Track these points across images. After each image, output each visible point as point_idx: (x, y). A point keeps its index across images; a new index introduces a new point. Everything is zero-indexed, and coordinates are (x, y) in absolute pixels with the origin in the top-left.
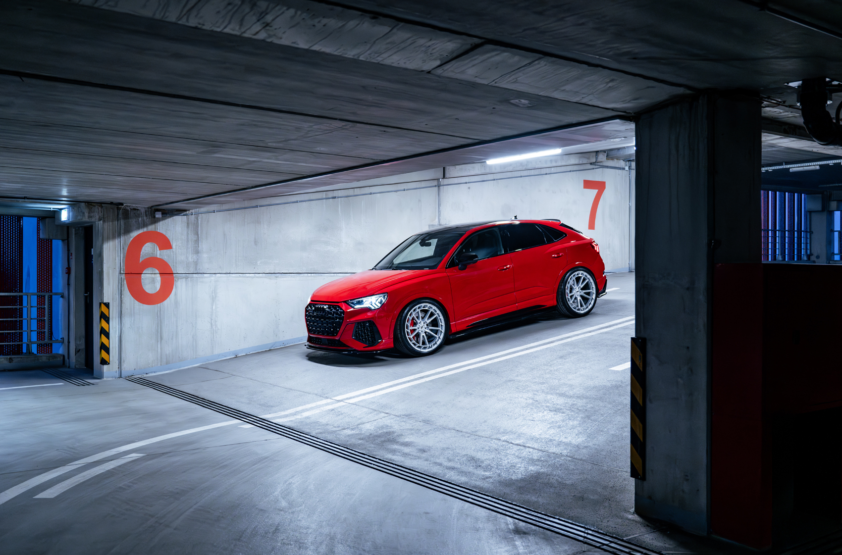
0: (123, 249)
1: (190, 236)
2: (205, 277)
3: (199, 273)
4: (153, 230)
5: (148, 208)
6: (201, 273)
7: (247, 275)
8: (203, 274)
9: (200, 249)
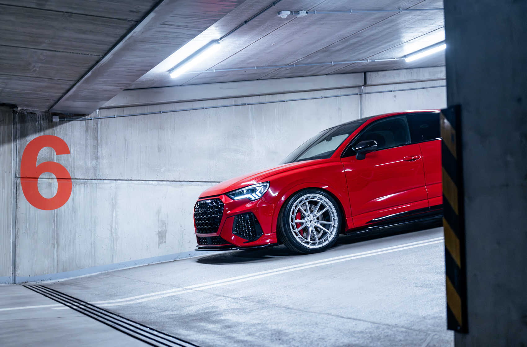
0: (19, 152)
1: (89, 140)
2: (105, 183)
3: (99, 179)
4: (50, 134)
5: (45, 112)
6: (101, 179)
7: (150, 182)
8: (103, 181)
9: (99, 154)
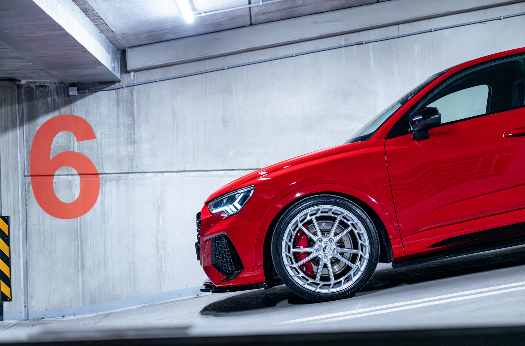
0: (27, 141)
1: (121, 118)
3: (138, 172)
4: (68, 113)
5: (59, 83)
6: (140, 172)
7: (212, 172)
8: (143, 174)
9: (137, 137)
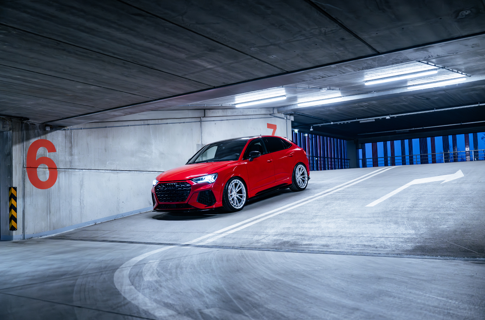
0: (25, 150)
1: (67, 143)
2: (76, 171)
3: (73, 169)
4: (44, 139)
5: (41, 124)
7: (100, 171)
8: (75, 170)
9: (73, 152)
